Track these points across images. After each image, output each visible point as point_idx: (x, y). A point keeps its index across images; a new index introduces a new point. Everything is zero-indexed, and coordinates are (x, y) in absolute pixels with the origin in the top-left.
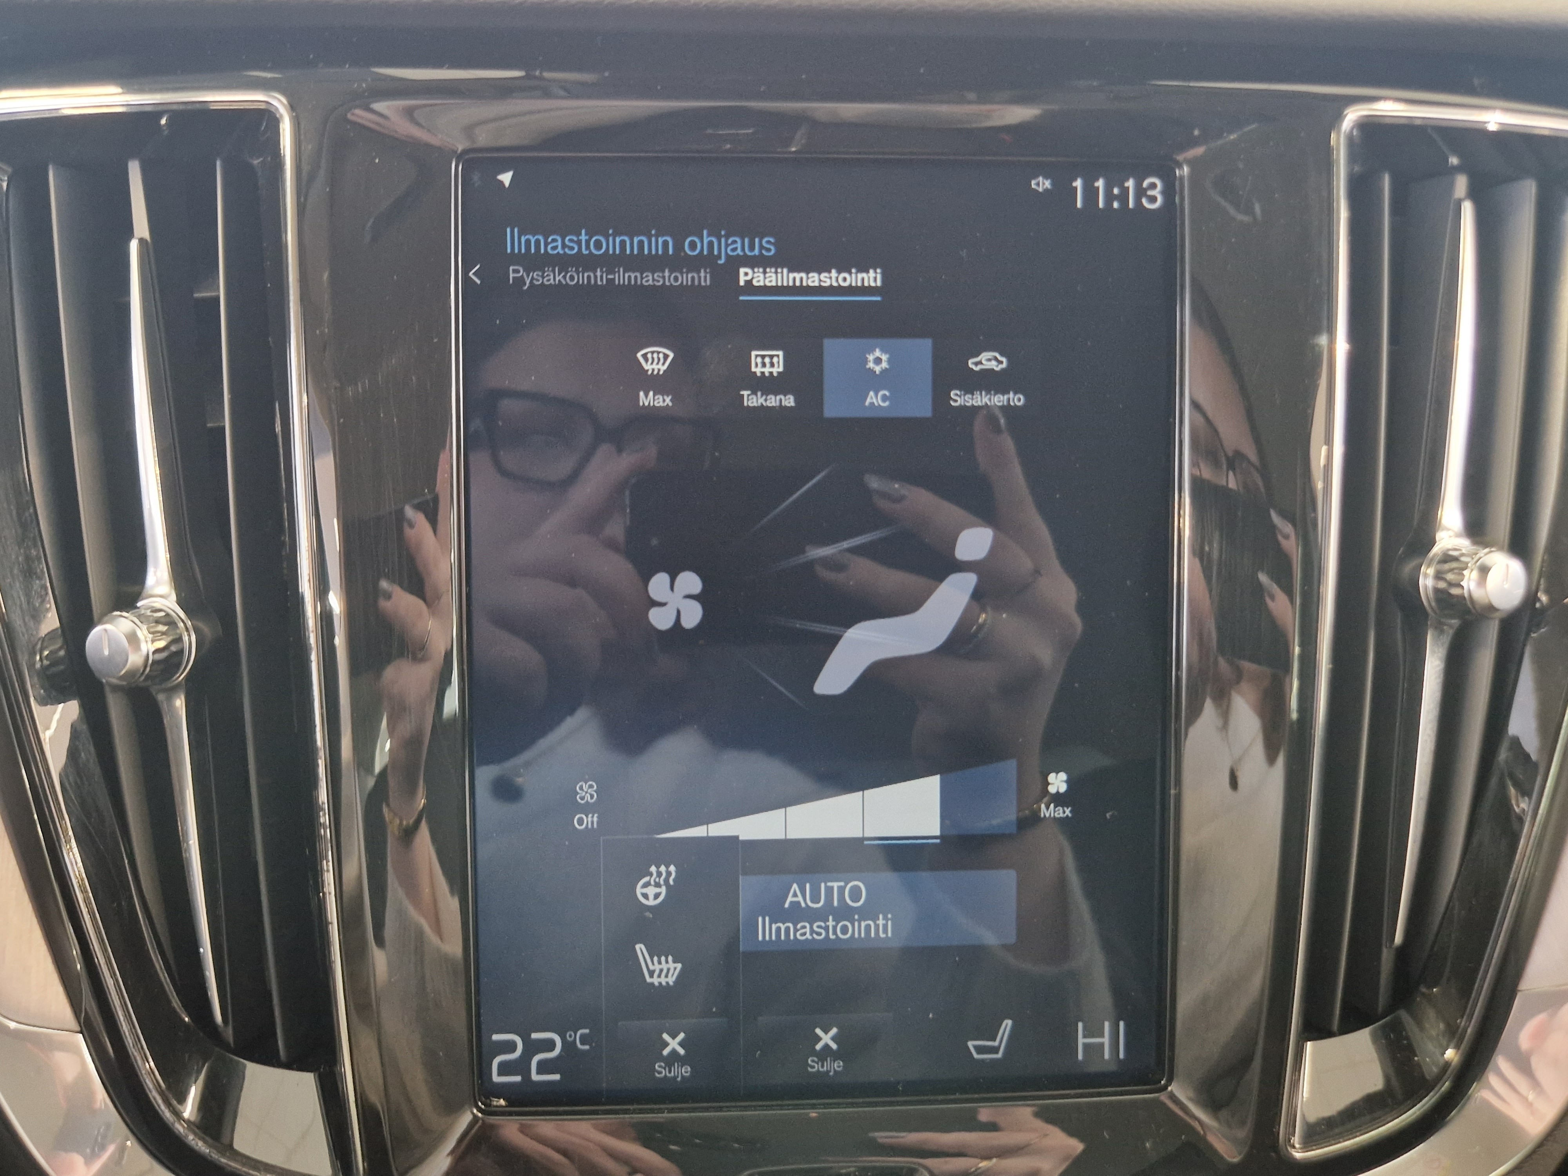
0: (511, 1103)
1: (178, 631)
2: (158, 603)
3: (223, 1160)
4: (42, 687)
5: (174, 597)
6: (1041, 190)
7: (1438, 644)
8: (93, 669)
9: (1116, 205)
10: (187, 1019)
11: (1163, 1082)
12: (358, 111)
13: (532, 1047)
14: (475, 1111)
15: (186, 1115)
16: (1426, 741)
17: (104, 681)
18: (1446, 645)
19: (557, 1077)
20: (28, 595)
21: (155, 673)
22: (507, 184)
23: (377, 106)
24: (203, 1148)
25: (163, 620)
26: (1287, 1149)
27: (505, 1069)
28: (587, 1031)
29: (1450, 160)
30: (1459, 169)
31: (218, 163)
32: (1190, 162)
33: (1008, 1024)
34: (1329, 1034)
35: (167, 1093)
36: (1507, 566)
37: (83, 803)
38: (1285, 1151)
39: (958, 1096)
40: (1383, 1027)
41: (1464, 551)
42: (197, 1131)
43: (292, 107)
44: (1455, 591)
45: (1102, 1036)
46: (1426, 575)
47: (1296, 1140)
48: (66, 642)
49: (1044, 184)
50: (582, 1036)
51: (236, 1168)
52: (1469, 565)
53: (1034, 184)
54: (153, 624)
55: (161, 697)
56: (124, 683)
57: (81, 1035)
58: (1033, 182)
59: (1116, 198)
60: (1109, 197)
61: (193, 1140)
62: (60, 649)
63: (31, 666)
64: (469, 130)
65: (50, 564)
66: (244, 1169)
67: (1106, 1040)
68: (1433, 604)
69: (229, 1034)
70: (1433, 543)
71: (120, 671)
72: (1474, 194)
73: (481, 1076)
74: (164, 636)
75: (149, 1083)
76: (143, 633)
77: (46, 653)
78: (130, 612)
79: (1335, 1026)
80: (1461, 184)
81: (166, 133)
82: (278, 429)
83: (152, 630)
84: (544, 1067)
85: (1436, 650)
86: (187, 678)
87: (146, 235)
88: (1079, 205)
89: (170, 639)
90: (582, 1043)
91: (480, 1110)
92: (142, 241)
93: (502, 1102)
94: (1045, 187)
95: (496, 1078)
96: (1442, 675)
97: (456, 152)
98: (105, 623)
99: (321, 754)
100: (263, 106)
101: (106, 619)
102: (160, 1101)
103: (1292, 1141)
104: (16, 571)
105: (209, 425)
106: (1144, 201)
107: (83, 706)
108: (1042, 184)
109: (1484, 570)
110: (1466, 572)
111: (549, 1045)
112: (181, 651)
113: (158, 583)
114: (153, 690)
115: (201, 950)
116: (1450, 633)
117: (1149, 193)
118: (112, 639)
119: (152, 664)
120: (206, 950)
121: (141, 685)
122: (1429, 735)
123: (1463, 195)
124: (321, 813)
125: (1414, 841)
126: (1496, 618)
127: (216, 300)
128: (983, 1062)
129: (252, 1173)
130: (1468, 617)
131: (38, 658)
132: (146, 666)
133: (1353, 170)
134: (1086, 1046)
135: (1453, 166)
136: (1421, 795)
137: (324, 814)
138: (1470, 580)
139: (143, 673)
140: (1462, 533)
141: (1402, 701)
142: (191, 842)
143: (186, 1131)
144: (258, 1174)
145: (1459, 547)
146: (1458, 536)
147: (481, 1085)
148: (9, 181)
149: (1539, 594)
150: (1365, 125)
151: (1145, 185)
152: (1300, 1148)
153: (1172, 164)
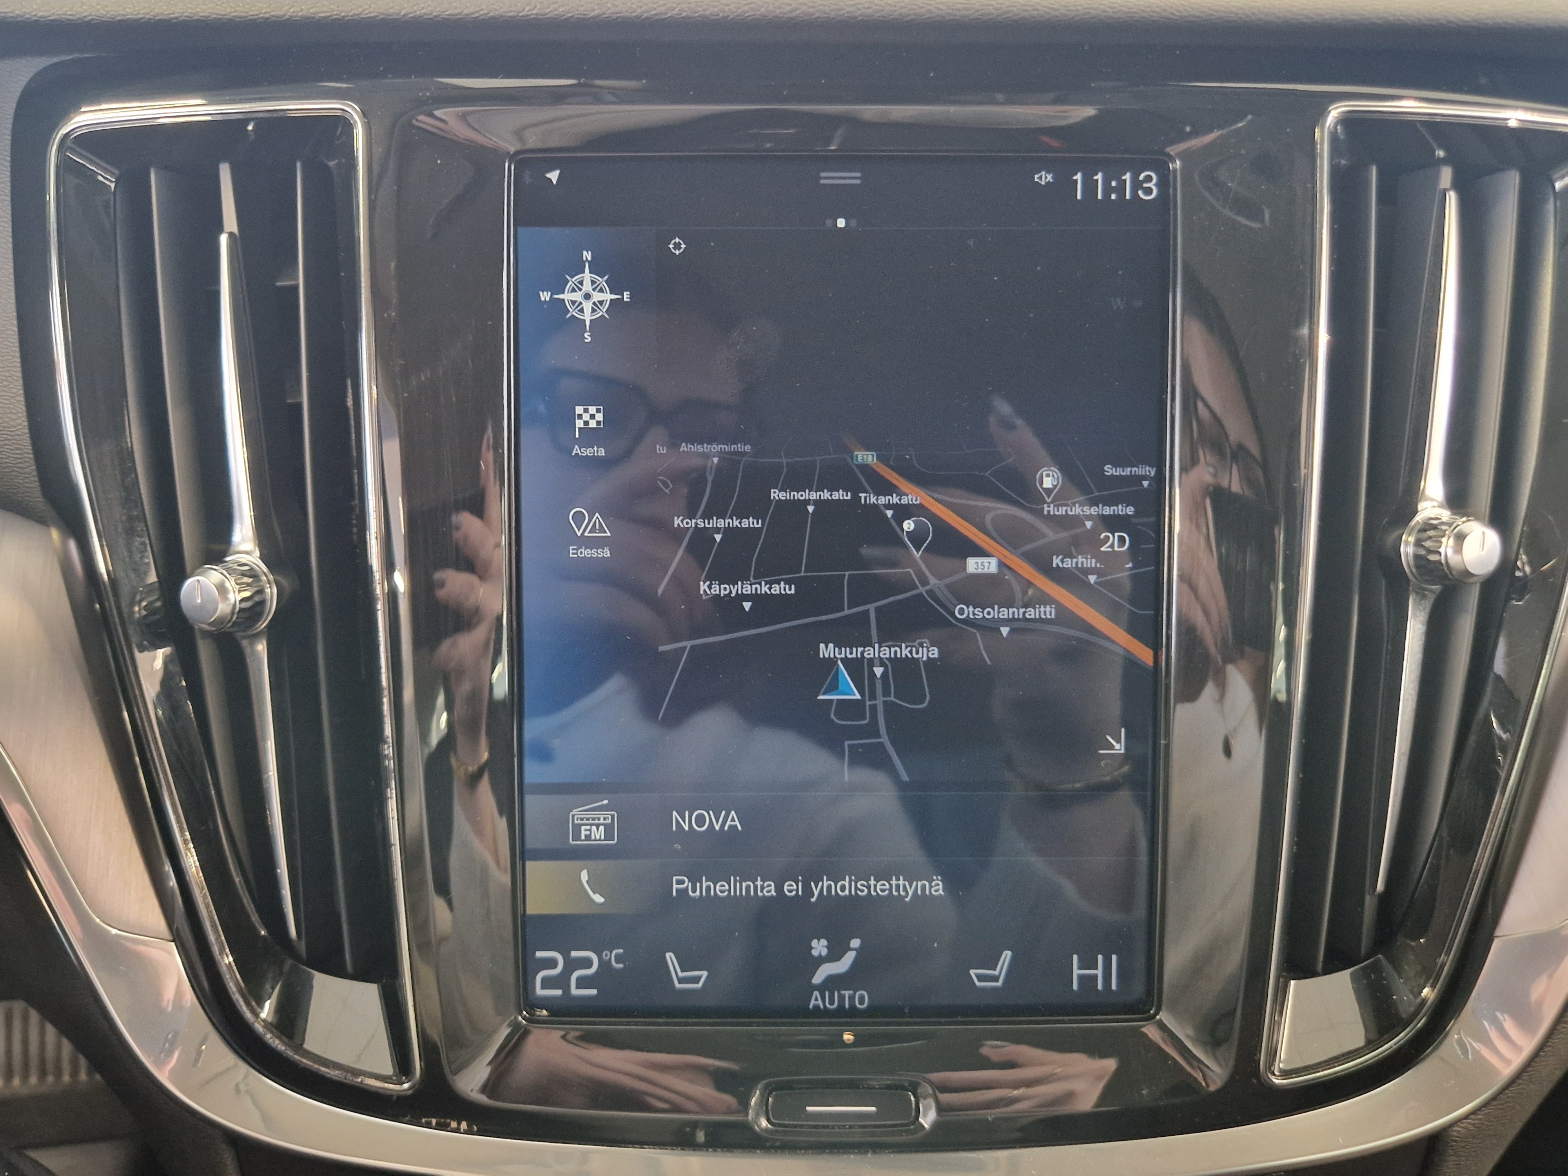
0: (553, 1013)
1: (261, 584)
2: (244, 558)
3: (296, 1057)
4: (143, 634)
5: (257, 553)
6: (1043, 183)
7: (1419, 609)
9: (1113, 197)
10: (263, 932)
11: (1152, 1012)
12: (421, 118)
13: (571, 965)
14: (519, 1018)
15: (263, 1015)
16: (1408, 700)
17: (197, 627)
18: (1428, 610)
19: (594, 992)
20: (130, 551)
21: (238, 620)
22: (555, 182)
23: (437, 113)
24: (280, 1046)
25: (248, 573)
26: (1267, 1075)
27: (547, 983)
28: (621, 951)
29: (1437, 153)
30: (1445, 161)
31: (299, 165)
32: (1181, 155)
33: (1007, 955)
34: (1313, 974)
35: (248, 996)
36: (1484, 533)
38: (1265, 1077)
39: (959, 1019)
40: (1363, 969)
41: (1443, 520)
42: (275, 1031)
43: (364, 114)
44: (1433, 557)
45: (1096, 968)
46: (1407, 543)
47: (1275, 1069)
48: (162, 594)
49: (1046, 178)
50: (616, 956)
52: (1447, 532)
53: (1037, 178)
54: (240, 576)
55: (245, 643)
56: (213, 629)
57: (173, 944)
58: (1036, 176)
59: (1114, 190)
60: (1107, 190)
61: (271, 1038)
62: (157, 600)
64: (519, 134)
65: (149, 525)
66: (316, 1066)
67: (1099, 972)
68: (1414, 570)
69: (302, 948)
70: (1415, 512)
71: (210, 618)
72: (1458, 185)
73: (526, 989)
74: (249, 588)
75: (232, 987)
76: (231, 584)
77: (144, 604)
78: (220, 566)
79: (1319, 967)
80: (1446, 175)
81: (252, 137)
82: (350, 402)
83: (238, 582)
84: (583, 983)
85: (1418, 614)
86: (269, 626)
87: (235, 230)
88: (1079, 197)
89: (256, 589)
91: (523, 1017)
92: (231, 234)
93: (545, 1012)
94: (1047, 180)
95: (540, 992)
96: (1423, 639)
97: (508, 154)
98: (196, 576)
99: (386, 692)
100: (339, 113)
101: (199, 571)
103: (1272, 1069)
105: (288, 401)
106: (1140, 192)
108: (1045, 178)
109: (1461, 538)
110: (1444, 540)
111: (588, 963)
112: (262, 603)
113: (243, 540)
114: (239, 635)
115: (279, 871)
116: (1431, 598)
117: (1145, 185)
118: (204, 591)
119: (239, 611)
120: (283, 870)
121: (228, 630)
122: (1411, 694)
123: (1448, 185)
124: (386, 746)
125: (1395, 794)
126: (1475, 583)
127: (296, 288)
128: (983, 989)
129: (323, 1069)
130: (1447, 582)
131: (137, 609)
132: (233, 613)
133: (1340, 163)
134: (1080, 977)
135: (1439, 158)
136: (1403, 751)
137: (389, 747)
138: (1447, 547)
139: (230, 621)
140: (1445, 503)
141: (1386, 663)
142: (271, 773)
143: (265, 1030)
144: (328, 1070)
145: (1439, 517)
146: (1439, 507)
147: (526, 997)
148: (117, 183)
149: (1519, 563)
150: (1349, 121)
151: (1141, 178)
152: (1278, 1076)
153: (1166, 159)
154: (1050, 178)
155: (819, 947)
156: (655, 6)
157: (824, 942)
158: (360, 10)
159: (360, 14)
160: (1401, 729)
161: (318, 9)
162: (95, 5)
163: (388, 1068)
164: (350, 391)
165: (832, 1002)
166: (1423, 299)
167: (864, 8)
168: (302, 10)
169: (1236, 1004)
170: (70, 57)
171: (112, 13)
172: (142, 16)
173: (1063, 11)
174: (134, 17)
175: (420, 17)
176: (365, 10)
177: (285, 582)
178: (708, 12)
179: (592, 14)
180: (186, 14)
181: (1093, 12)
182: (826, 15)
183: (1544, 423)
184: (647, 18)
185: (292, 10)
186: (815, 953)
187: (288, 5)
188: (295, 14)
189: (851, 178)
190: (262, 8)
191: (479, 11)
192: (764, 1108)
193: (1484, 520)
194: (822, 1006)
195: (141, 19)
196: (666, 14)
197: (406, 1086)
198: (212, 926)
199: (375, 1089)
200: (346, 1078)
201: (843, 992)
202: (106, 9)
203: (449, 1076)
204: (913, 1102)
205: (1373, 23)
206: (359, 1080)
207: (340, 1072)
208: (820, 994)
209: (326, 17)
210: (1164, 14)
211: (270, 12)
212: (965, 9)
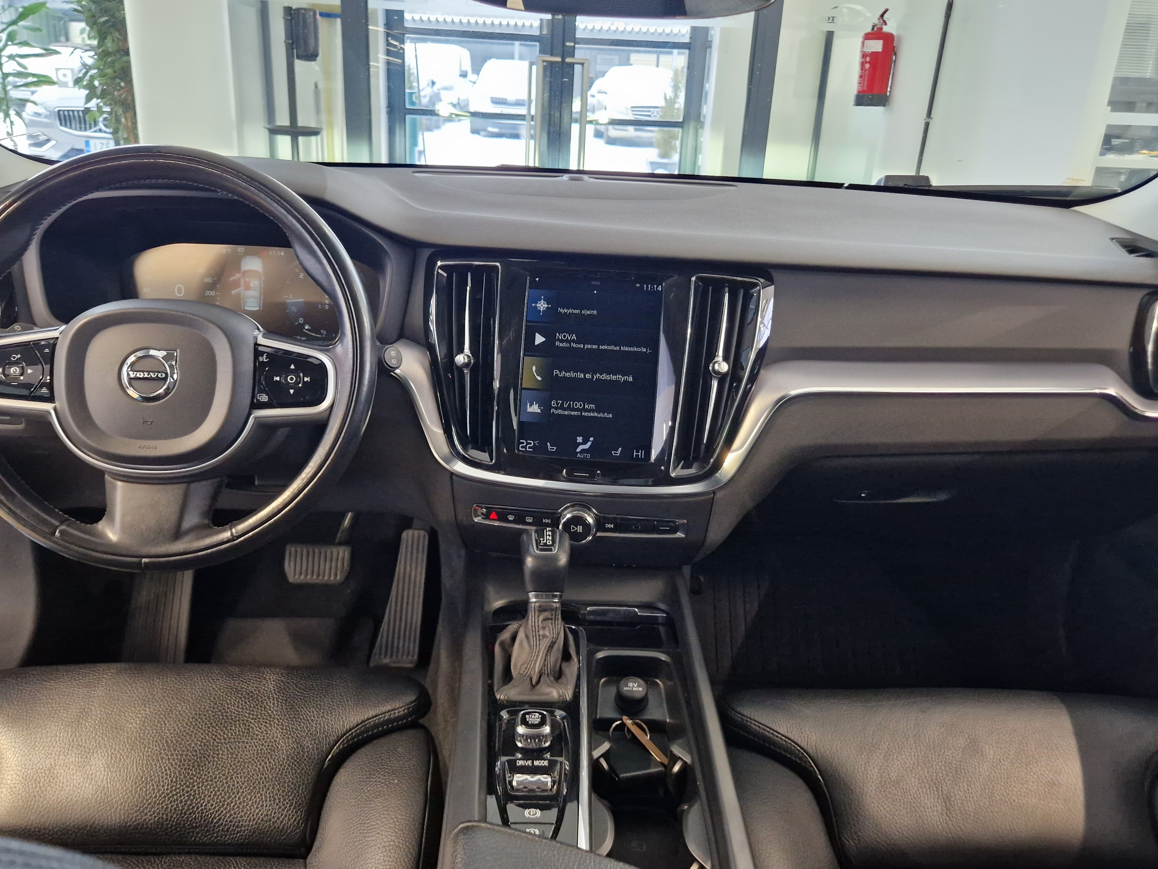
0: (523, 453)
1: (470, 359)
2: (466, 353)
5: (470, 353)
7: (715, 381)
8: (453, 365)
13: (527, 444)
18: (718, 381)
19: (532, 450)
25: (467, 356)
27: (522, 447)
30: (726, 285)
31: (485, 274)
33: (620, 449)
43: (501, 266)
46: (711, 366)
48: (449, 359)
50: (537, 442)
55: (465, 371)
56: (459, 368)
59: (652, 289)
65: (448, 344)
67: (640, 454)
68: (713, 372)
70: (715, 360)
71: (459, 365)
78: (462, 354)
83: (465, 358)
84: (530, 448)
86: (471, 368)
88: (645, 290)
89: (468, 360)
92: (470, 287)
95: (520, 449)
96: (716, 387)
97: (529, 274)
100: (495, 265)
101: (457, 355)
108: (638, 285)
111: (531, 443)
112: (470, 363)
113: (467, 349)
114: (464, 369)
116: (718, 378)
117: (659, 288)
118: (458, 359)
119: (465, 364)
121: (462, 368)
123: (727, 291)
128: (614, 457)
132: (463, 364)
134: (636, 455)
139: (463, 366)
145: (718, 361)
148: (447, 275)
150: (702, 278)
154: (640, 285)
155: (580, 439)
157: (581, 438)
163: (489, 460)
165: (582, 456)
177: (474, 358)
186: (578, 441)
189: (598, 283)
197: (491, 463)
199: (485, 464)
201: (584, 455)
206: (482, 462)
208: (580, 454)
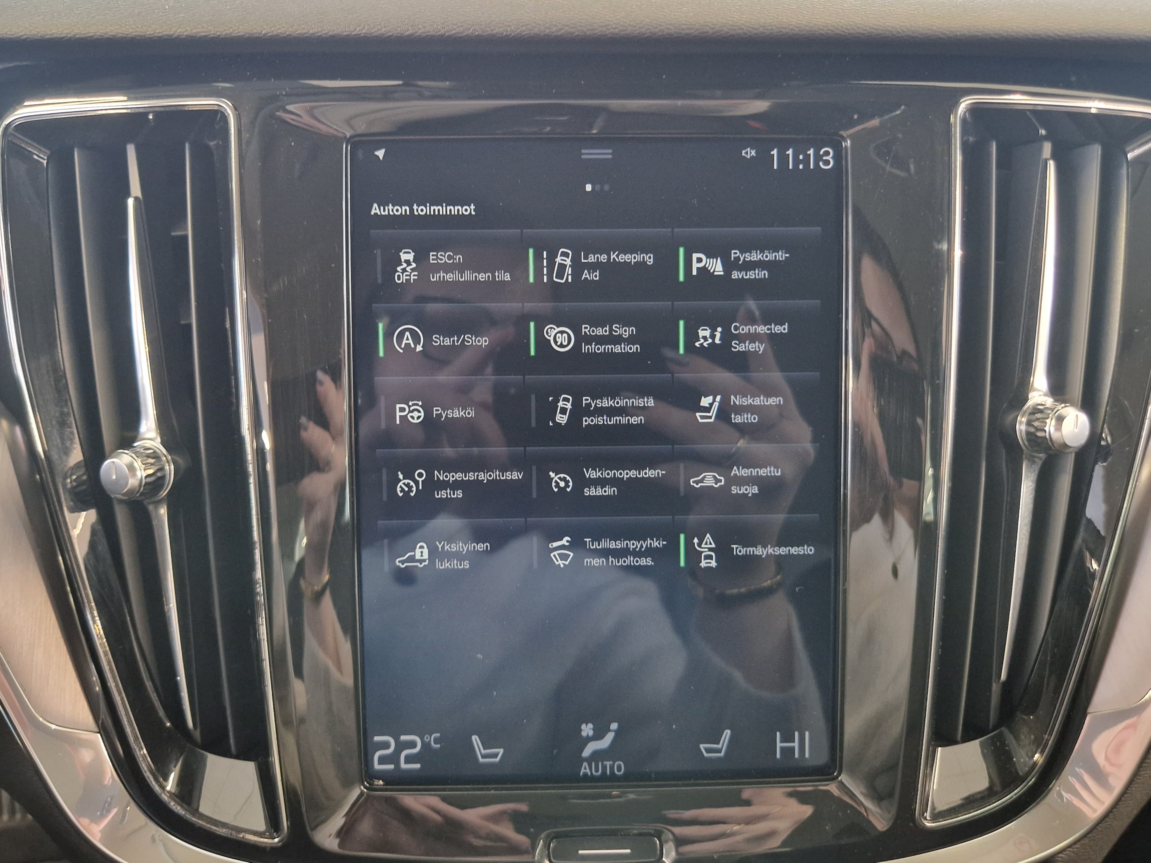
0: (387, 783)
1: (162, 463)
2: (148, 444)
3: (194, 819)
4: (72, 500)
5: (159, 440)
6: (749, 157)
7: (1030, 471)
8: (105, 488)
9: (801, 167)
10: (168, 724)
11: (835, 774)
12: (278, 111)
13: (401, 746)
14: (362, 787)
15: (168, 788)
17: (113, 496)
18: (1037, 472)
19: (418, 766)
20: (62, 439)
21: (146, 491)
22: (381, 158)
23: (290, 108)
24: (181, 811)
25: (151, 455)
26: (921, 820)
27: (383, 760)
28: (438, 735)
29: (1040, 132)
30: (1046, 138)
31: (187, 146)
32: (850, 136)
33: (728, 733)
34: (955, 742)
35: (156, 773)
36: (1077, 416)
37: (100, 580)
38: (920, 822)
39: (692, 783)
40: (992, 738)
41: (1047, 406)
42: (176, 799)
43: (236, 109)
44: (1040, 434)
45: (794, 742)
46: (1021, 422)
47: (928, 815)
48: (87, 470)
49: (751, 153)
50: (435, 739)
51: (203, 825)
52: (1050, 415)
53: (744, 153)
54: (145, 458)
55: (151, 508)
56: (126, 498)
57: (99, 735)
58: (743, 152)
59: (801, 162)
60: (796, 162)
61: (174, 805)
62: (84, 475)
63: (64, 485)
64: (351, 123)
65: (77, 417)
66: (208, 825)
67: (796, 744)
68: (1026, 443)
69: (197, 735)
70: (1026, 400)
71: (124, 489)
72: (1055, 156)
73: (367, 765)
74: (152, 466)
75: (144, 767)
76: (138, 464)
77: (74, 477)
78: (130, 450)
79: (959, 737)
80: (1047, 148)
81: (153, 124)
82: (228, 325)
83: (144, 462)
84: (409, 759)
85: (1029, 475)
86: (169, 494)
87: (139, 194)
88: (775, 167)
89: (157, 467)
90: (435, 743)
91: (365, 787)
92: (136, 199)
93: (381, 782)
94: (752, 155)
95: (377, 766)
96: (1034, 493)
97: (345, 137)
98: (113, 458)
100: (216, 108)
101: (114, 454)
102: (152, 779)
103: (925, 815)
104: (54, 422)
105: (181, 322)
106: (821, 163)
107: (99, 513)
108: (750, 153)
109: (1060, 419)
110: (1048, 421)
111: (413, 745)
112: (163, 478)
113: (148, 430)
114: (145, 502)
115: (179, 678)
116: (1039, 463)
117: (825, 158)
118: (117, 468)
119: (145, 485)
120: (182, 678)
121: (137, 499)
122: (1024, 534)
123: (1049, 156)
124: (258, 586)
125: (1014, 609)
126: (1071, 453)
127: (186, 237)
128: (710, 759)
129: (213, 827)
130: (1050, 452)
131: (69, 481)
132: (140, 486)
133: (969, 139)
134: (782, 748)
135: (1042, 136)
136: (1019, 576)
137: (260, 587)
138: (1050, 426)
139: (138, 491)
140: (1048, 393)
141: (1006, 511)
142: (171, 605)
143: (169, 799)
144: (218, 829)
145: (1043, 403)
146: (1044, 395)
147: (367, 772)
148: (48, 159)
149: (1103, 435)
150: (975, 110)
151: (821, 153)
152: (930, 820)
153: (839, 138)
154: (753, 153)
155: (587, 730)
156: (455, 27)
157: (591, 726)
158: (231, 30)
159: (231, 34)
160: (1018, 560)
161: (199, 30)
162: (28, 27)
163: (260, 825)
164: (228, 316)
165: (597, 770)
166: (1031, 240)
167: (612, 28)
168: (187, 30)
169: (899, 759)
170: (11, 65)
171: (42, 33)
172: (64, 35)
173: (761, 29)
174: (58, 35)
175: (277, 35)
176: (235, 30)
177: (180, 461)
178: (495, 32)
179: (407, 33)
180: (98, 34)
181: (784, 31)
182: (583, 34)
183: (1121, 332)
184: (449, 36)
185: (179, 31)
186: (584, 734)
187: (176, 26)
188: (181, 34)
189: (605, 154)
190: (156, 29)
191: (321, 31)
192: (547, 852)
193: (1078, 406)
194: (589, 774)
195: (64, 37)
196: (462, 33)
197: (276, 840)
198: (128, 722)
199: (253, 842)
200: (231, 834)
201: (605, 763)
202: (37, 30)
203: (309, 832)
204: (658, 846)
205: (991, 38)
206: (241, 836)
207: (227, 830)
208: (588, 765)
209: (205, 36)
210: (837, 32)
211: (162, 32)
212: (688, 28)
